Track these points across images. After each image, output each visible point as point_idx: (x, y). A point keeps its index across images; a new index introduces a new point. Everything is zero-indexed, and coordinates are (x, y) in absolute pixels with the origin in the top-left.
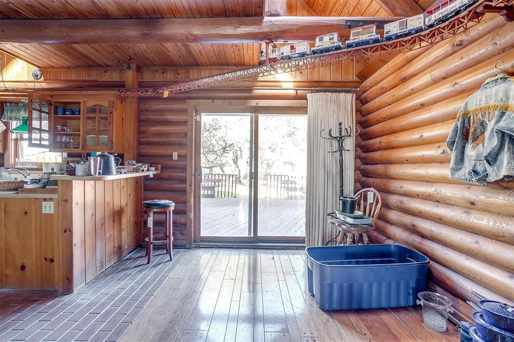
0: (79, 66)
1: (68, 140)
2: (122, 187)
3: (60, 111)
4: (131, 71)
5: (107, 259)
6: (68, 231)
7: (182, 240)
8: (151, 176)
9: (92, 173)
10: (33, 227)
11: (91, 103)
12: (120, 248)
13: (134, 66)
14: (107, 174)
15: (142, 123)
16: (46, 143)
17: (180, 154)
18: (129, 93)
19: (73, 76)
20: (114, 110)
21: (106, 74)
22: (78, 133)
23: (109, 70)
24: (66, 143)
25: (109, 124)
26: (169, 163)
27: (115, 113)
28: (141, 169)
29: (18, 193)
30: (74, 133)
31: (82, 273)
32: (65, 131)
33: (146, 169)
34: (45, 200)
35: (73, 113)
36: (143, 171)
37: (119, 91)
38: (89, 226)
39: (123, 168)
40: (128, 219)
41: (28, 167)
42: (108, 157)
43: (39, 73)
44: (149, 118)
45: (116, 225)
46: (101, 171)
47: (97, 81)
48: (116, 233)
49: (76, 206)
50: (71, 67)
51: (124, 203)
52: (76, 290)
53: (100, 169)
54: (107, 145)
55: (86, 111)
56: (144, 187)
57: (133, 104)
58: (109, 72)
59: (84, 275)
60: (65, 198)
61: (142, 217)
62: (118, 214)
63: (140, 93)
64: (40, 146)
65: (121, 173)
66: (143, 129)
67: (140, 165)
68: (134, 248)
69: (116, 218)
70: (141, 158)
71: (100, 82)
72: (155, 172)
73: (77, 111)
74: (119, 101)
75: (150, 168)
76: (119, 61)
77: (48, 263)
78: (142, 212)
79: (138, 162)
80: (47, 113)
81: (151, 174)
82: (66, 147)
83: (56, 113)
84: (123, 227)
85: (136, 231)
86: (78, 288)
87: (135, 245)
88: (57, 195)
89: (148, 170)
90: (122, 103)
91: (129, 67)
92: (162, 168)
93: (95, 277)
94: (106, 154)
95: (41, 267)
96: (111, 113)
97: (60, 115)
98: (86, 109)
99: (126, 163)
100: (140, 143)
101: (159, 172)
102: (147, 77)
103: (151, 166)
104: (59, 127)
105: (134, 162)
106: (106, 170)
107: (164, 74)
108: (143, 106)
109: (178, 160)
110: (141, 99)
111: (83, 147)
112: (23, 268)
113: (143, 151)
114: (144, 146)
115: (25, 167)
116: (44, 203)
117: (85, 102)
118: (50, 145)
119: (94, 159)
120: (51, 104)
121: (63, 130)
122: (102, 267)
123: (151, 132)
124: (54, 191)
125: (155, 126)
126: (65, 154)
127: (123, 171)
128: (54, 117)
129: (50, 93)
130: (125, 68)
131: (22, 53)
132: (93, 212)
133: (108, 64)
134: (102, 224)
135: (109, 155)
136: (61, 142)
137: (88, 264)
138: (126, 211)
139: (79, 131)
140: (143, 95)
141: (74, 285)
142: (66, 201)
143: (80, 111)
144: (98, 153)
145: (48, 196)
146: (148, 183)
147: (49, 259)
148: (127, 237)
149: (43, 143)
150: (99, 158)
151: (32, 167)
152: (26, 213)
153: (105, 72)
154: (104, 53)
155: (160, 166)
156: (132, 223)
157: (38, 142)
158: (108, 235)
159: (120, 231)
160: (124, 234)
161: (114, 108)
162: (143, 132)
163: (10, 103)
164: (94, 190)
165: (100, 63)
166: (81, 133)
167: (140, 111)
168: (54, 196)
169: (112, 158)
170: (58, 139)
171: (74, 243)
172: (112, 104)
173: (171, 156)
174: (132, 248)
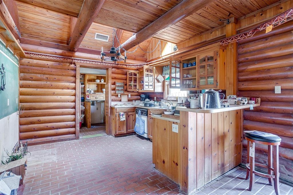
0: (195, 35)
1: (189, 83)
2: (225, 116)
3: (185, 65)
4: (231, 24)
5: (213, 173)
6: (185, 148)
7: (288, 175)
8: (252, 109)
9: (202, 106)
10: (168, 139)
11: (202, 56)
12: (223, 165)
13: (232, 20)
14: (213, 108)
15: (241, 64)
16: (179, 86)
17: (284, 88)
18: (229, 41)
19: (192, 43)
20: (218, 57)
21: (212, 34)
22: (195, 77)
23: (213, 31)
24: (189, 85)
25: (215, 68)
26: (271, 97)
27: (218, 59)
28: (242, 102)
29: (161, 116)
30: (192, 78)
31: (194, 181)
32: (189, 77)
33: (247, 102)
34: (174, 123)
35: (192, 65)
36: (244, 104)
37: (221, 41)
38: (200, 146)
39: (226, 101)
40: (230, 142)
41: (172, 99)
42: (214, 93)
43: (176, 47)
44: (247, 59)
45: (220, 146)
46: (209, 105)
47: (206, 41)
48: (220, 153)
49: (191, 131)
50: (191, 37)
51: (226, 130)
52: (190, 193)
53: (207, 103)
54: (213, 84)
55: (199, 62)
56: (244, 116)
57: (233, 50)
58: (213, 32)
59: (196, 183)
60: (184, 124)
61: (241, 141)
62: (222, 138)
63: (239, 38)
64: (175, 87)
65: (224, 106)
66: (241, 69)
67: (240, 98)
68: (235, 166)
69: (220, 142)
70: (240, 93)
71: (208, 41)
72: (255, 105)
73: (194, 64)
74: (221, 50)
75: (250, 102)
76: (221, 20)
77: (175, 165)
78: (241, 138)
79: (238, 96)
80: (179, 68)
81: (252, 106)
82: (189, 87)
83: (183, 67)
84: (226, 149)
85: (236, 153)
86: (192, 192)
87: (235, 164)
88: (179, 121)
89: (248, 103)
90: (224, 51)
91: (228, 22)
92: (262, 101)
93: (203, 186)
94: (213, 90)
95: (172, 166)
96: (216, 60)
97: (186, 68)
98: (199, 60)
99: (228, 97)
100: (239, 81)
101: (258, 105)
102: (245, 24)
103: (251, 100)
104: (185, 75)
105: (235, 96)
106: (213, 105)
107: (263, 15)
108: (241, 50)
109: (282, 94)
110: (239, 45)
111: (198, 86)
112: (164, 162)
113: (243, 87)
114: (243, 83)
115: (171, 99)
116: (173, 125)
117: (198, 56)
118: (181, 86)
119: (203, 95)
120: (181, 62)
121: (187, 77)
122: (209, 178)
123: (249, 70)
124: (178, 118)
125: (254, 64)
126: (189, 92)
127: (226, 104)
128: (183, 69)
129: (180, 56)
130: (225, 24)
131: (168, 38)
132: (203, 136)
133: (212, 26)
134: (210, 146)
135: (215, 92)
136: (186, 84)
137: (199, 175)
138: (228, 137)
139: (196, 76)
140: (242, 39)
141: (189, 189)
142: (185, 126)
143: (196, 63)
144: (207, 90)
145: (175, 121)
146: (247, 114)
147: (176, 163)
148: (229, 157)
149: (177, 86)
150: (207, 94)
151: (174, 99)
152: (165, 129)
153: (211, 33)
154: (210, 18)
155: (259, 99)
156: (233, 146)
157: (175, 86)
158: (214, 154)
159: (223, 152)
160: (227, 154)
161: (218, 56)
162: (242, 71)
163: (165, 66)
164: (203, 119)
165: (208, 27)
166: (197, 77)
167: (238, 55)
168: (178, 121)
169: (217, 94)
170: (185, 83)
171: (189, 159)
172: (217, 53)
173: (273, 90)
174: (233, 166)
